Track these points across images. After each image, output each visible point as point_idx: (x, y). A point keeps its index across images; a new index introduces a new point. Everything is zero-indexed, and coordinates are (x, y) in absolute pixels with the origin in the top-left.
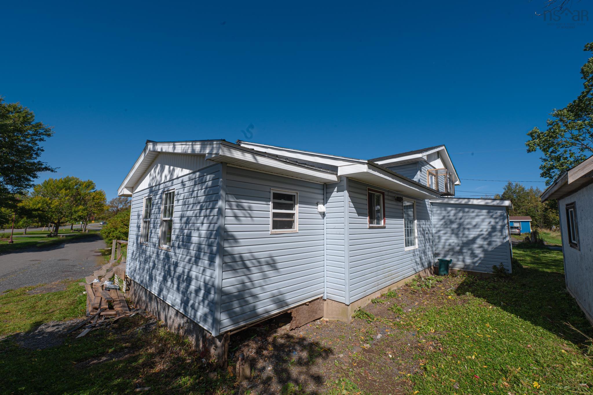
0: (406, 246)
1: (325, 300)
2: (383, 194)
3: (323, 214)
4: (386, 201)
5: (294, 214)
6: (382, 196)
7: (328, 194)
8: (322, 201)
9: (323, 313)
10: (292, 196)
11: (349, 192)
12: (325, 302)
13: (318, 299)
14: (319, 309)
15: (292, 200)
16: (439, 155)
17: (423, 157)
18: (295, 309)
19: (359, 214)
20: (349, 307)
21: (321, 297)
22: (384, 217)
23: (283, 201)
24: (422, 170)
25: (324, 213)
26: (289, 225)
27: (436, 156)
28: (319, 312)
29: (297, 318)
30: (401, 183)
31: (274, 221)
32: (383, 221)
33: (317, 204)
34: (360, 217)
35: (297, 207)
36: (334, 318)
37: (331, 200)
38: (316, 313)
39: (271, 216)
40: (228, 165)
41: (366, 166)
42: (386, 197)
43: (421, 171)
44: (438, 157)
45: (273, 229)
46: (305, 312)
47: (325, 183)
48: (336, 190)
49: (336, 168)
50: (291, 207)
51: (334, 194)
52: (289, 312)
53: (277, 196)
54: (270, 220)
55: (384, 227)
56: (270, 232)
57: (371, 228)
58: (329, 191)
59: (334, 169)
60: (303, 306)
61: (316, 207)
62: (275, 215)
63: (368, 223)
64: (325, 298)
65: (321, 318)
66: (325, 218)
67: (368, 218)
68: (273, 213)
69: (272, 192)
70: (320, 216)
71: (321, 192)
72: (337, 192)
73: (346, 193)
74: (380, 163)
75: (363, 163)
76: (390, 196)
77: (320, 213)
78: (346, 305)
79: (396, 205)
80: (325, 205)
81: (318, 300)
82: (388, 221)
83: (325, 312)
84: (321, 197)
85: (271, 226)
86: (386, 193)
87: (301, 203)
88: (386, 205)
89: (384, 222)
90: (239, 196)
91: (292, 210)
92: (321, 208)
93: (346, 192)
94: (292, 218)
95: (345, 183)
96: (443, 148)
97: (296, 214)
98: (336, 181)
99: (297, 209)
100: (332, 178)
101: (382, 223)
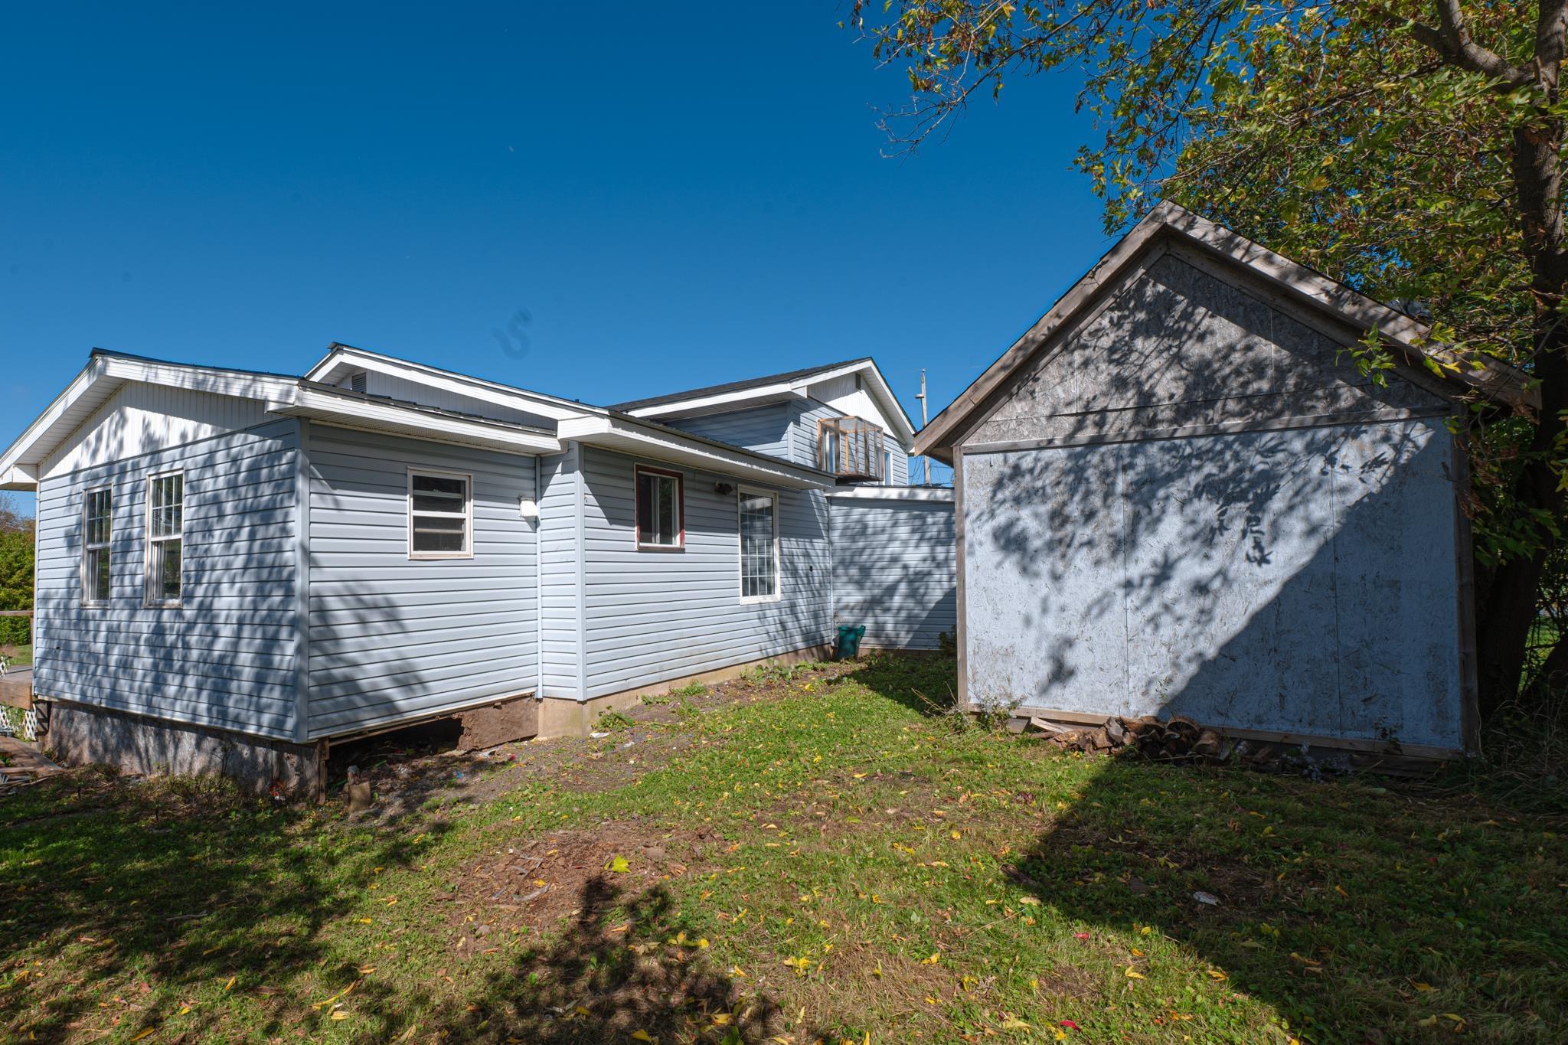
0: (745, 594)
1: (539, 700)
2: (680, 477)
3: (534, 522)
4: (686, 493)
5: (462, 521)
6: (677, 482)
7: (544, 479)
8: (532, 493)
9: (537, 728)
10: (459, 482)
11: (584, 473)
12: (541, 705)
13: (524, 697)
14: (527, 719)
15: (459, 492)
16: (860, 381)
17: (795, 391)
18: (470, 712)
19: (613, 519)
20: (587, 707)
21: (531, 695)
22: (682, 527)
23: (436, 494)
24: (802, 419)
25: (536, 517)
26: (455, 542)
27: (852, 383)
28: (526, 724)
29: (475, 731)
30: (707, 455)
31: (416, 534)
32: (678, 537)
33: (519, 500)
34: (614, 526)
35: (469, 505)
36: (557, 733)
37: (550, 490)
38: (520, 727)
39: (409, 522)
40: (312, 421)
41: (607, 422)
42: (685, 484)
43: (797, 423)
44: (858, 387)
45: (415, 549)
46: (493, 721)
47: (538, 455)
48: (559, 469)
49: (555, 422)
50: (457, 505)
51: (557, 478)
52: (455, 716)
53: (420, 483)
54: (409, 532)
55: (681, 551)
56: (408, 556)
57: (641, 550)
58: (546, 471)
59: (548, 426)
60: (488, 709)
61: (517, 506)
62: (418, 521)
63: (636, 539)
64: (540, 696)
65: (532, 737)
66: (539, 529)
67: (636, 528)
68: (415, 518)
69: (410, 474)
70: (526, 526)
71: (530, 474)
72: (562, 473)
73: (578, 476)
74: (637, 414)
75: (602, 416)
76: (699, 482)
77: (527, 519)
78: (579, 702)
79: (716, 502)
80: (539, 503)
81: (525, 701)
82: (690, 536)
83: (540, 725)
84: (530, 484)
85: (409, 544)
86: (686, 475)
87: (479, 496)
88: (686, 502)
89: (682, 539)
90: (337, 483)
91: (460, 511)
92: (528, 508)
93: (578, 473)
94: (460, 528)
95: (575, 453)
96: (869, 364)
97: (467, 521)
98: (557, 451)
99: (470, 511)
100: (549, 444)
101: (676, 542)
